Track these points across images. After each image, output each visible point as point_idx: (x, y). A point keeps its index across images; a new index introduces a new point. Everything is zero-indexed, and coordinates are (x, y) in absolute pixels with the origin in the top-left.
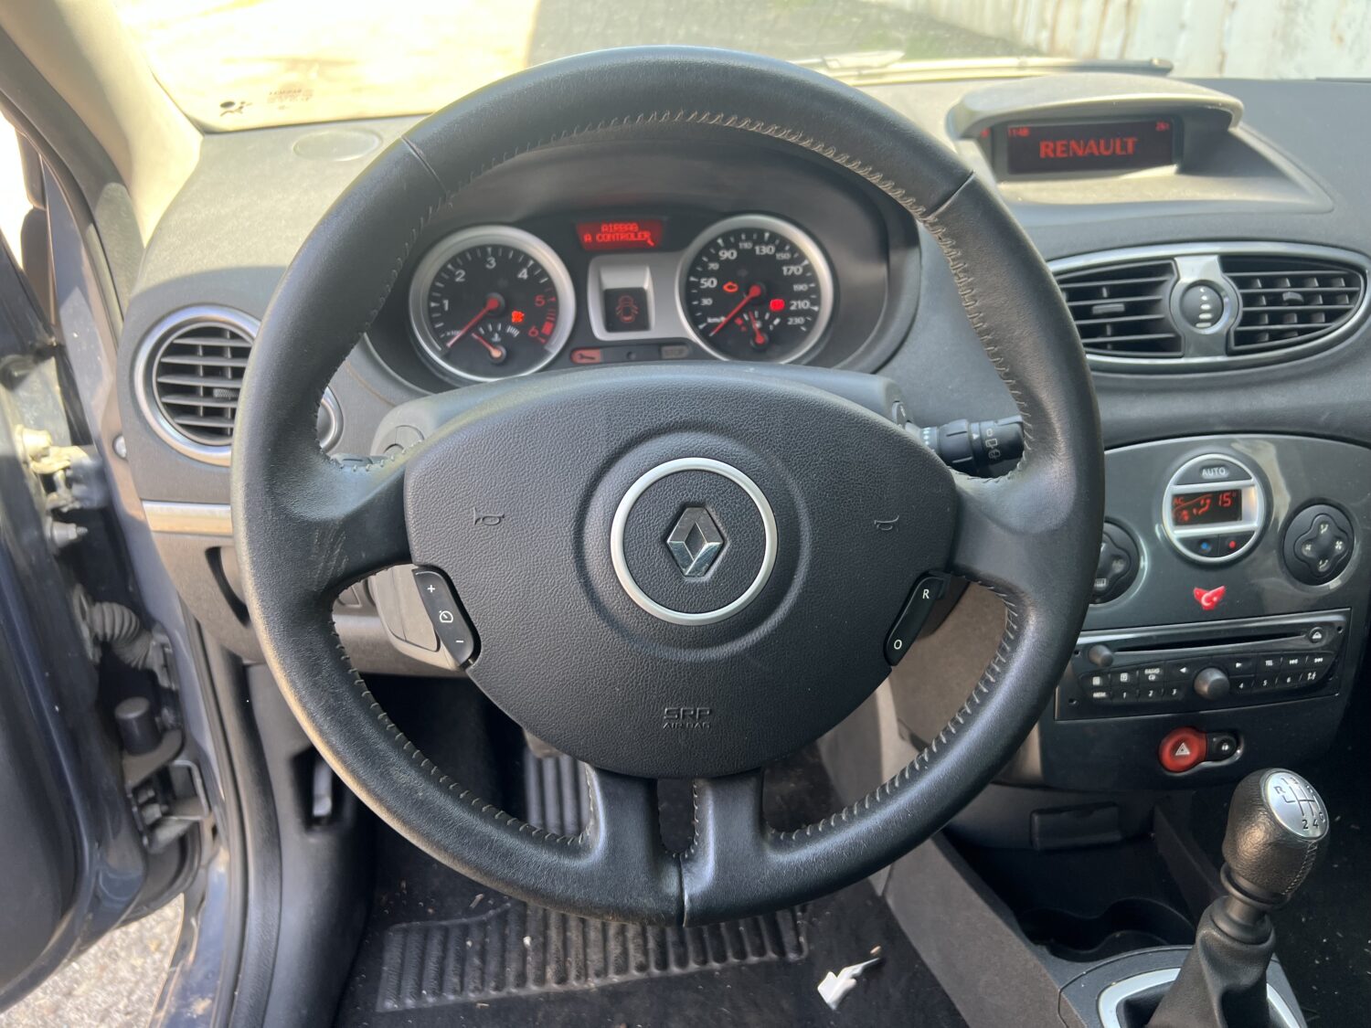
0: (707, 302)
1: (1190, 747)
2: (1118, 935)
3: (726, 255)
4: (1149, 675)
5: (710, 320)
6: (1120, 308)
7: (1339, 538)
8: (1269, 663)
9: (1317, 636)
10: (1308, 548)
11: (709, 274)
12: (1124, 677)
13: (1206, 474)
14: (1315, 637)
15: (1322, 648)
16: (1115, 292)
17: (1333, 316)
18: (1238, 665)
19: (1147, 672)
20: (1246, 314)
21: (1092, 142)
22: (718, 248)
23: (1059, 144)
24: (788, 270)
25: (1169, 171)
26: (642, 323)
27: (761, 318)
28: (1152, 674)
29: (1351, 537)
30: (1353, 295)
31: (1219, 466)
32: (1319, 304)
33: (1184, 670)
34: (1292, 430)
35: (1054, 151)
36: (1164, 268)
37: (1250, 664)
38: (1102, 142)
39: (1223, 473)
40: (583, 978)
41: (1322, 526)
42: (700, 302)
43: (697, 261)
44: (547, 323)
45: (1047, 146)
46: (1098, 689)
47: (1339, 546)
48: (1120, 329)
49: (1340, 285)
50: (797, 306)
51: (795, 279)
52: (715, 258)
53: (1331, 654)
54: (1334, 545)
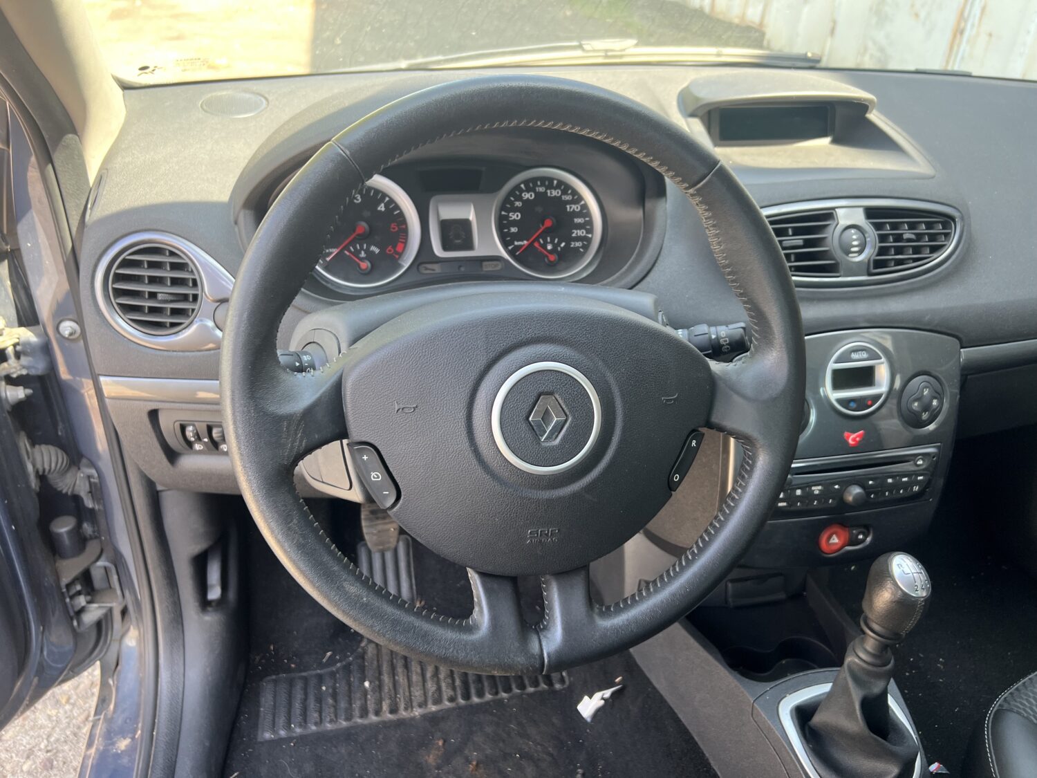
0: (514, 230)
1: (839, 537)
2: (784, 662)
3: (526, 196)
4: (815, 490)
5: (516, 243)
6: (800, 242)
7: (935, 398)
8: (890, 481)
9: (920, 462)
10: (916, 404)
11: (515, 210)
12: (799, 492)
13: (854, 356)
14: (918, 463)
15: (924, 470)
16: (797, 232)
17: (934, 249)
18: (871, 482)
19: (813, 488)
20: (881, 248)
22: (521, 191)
24: (571, 208)
25: (825, 141)
26: (469, 245)
27: (552, 242)
28: (817, 490)
29: (942, 396)
30: (947, 235)
31: (862, 350)
32: (925, 242)
33: (837, 487)
34: (907, 326)
36: (828, 215)
37: (878, 481)
39: (865, 355)
40: (410, 709)
41: (925, 390)
42: (509, 230)
43: (506, 200)
44: (399, 244)
46: (782, 500)
47: (935, 403)
48: (800, 257)
49: (939, 228)
50: (577, 234)
51: (576, 214)
52: (519, 198)
53: (928, 474)
54: (932, 402)
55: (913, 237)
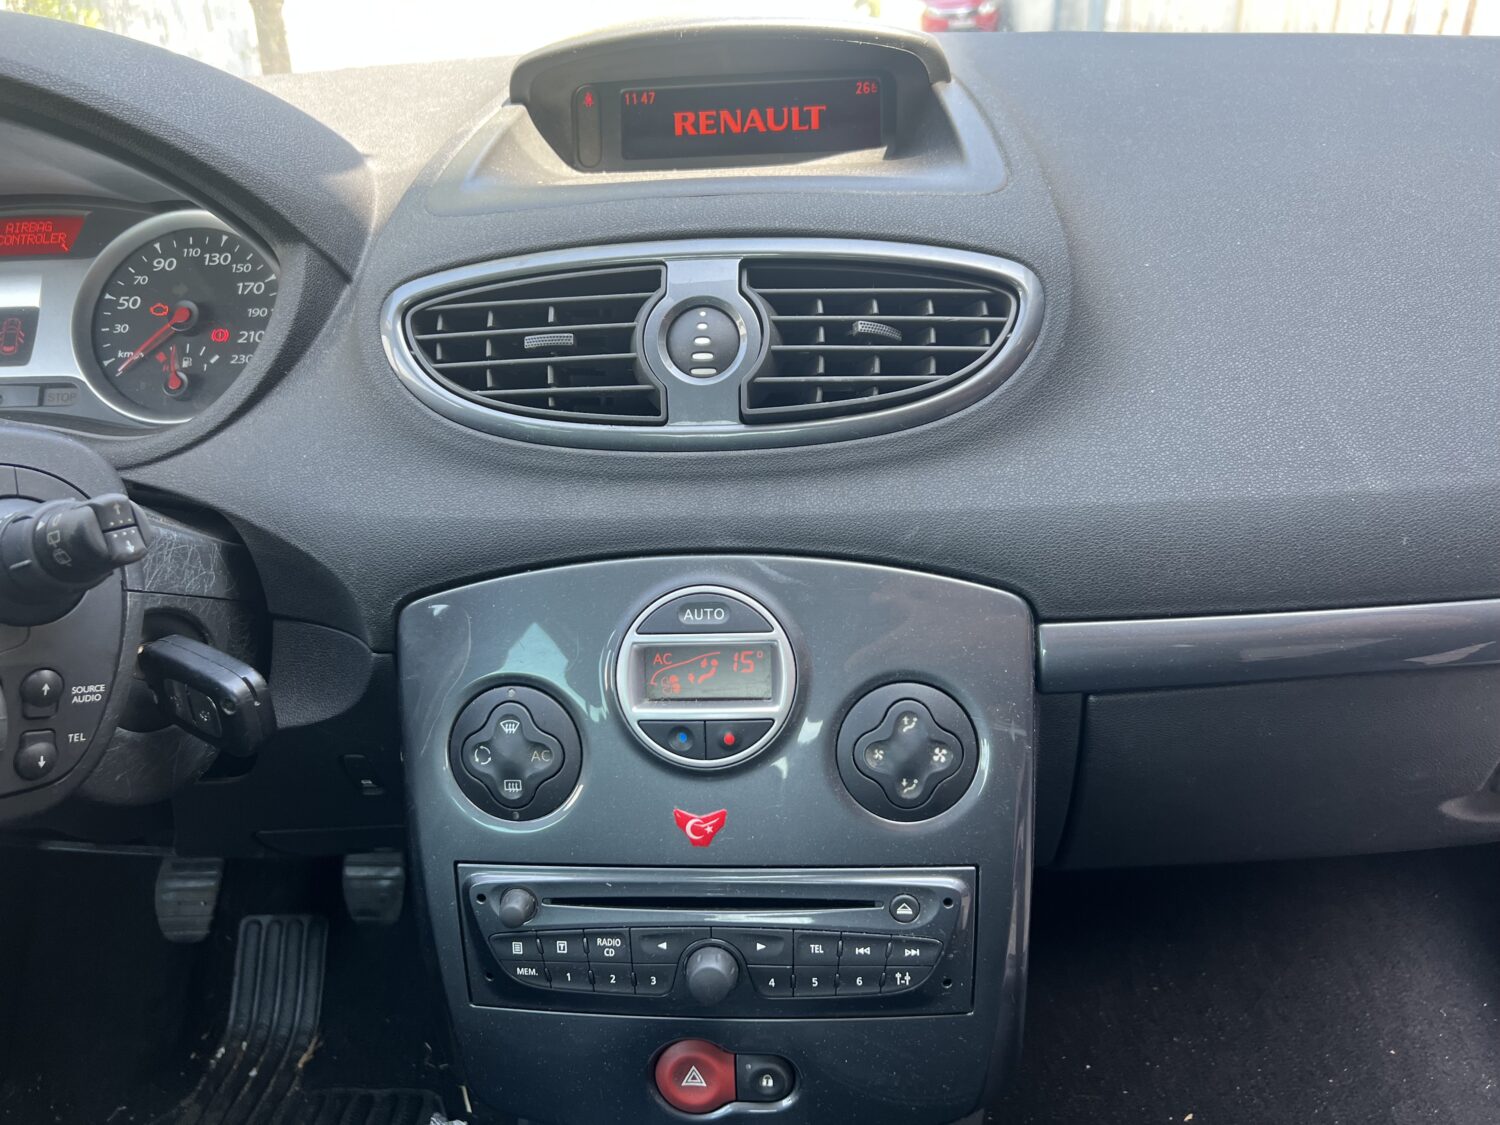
0: (121, 328)
1: (705, 1072)
3: (160, 264)
4: (605, 947)
5: (120, 354)
7: (942, 744)
8: (816, 949)
9: (904, 911)
10: (879, 755)
11: (131, 290)
12: (562, 947)
13: (688, 617)
14: (900, 911)
15: (918, 931)
17: (947, 364)
18: (760, 947)
19: (600, 942)
20: (775, 355)
21: (754, 112)
22: (155, 255)
23: (702, 115)
24: (245, 287)
25: (879, 153)
26: (23, 355)
27: (193, 354)
28: (609, 947)
29: (968, 740)
30: (995, 330)
31: (714, 605)
32: (931, 345)
33: (664, 946)
34: (853, 551)
35: (696, 125)
36: (649, 278)
37: (779, 948)
38: (770, 111)
39: (723, 619)
41: (906, 719)
42: (113, 328)
43: (119, 270)
45: (684, 119)
46: (521, 961)
47: (940, 757)
48: (565, 375)
50: (248, 338)
51: (252, 300)
52: (146, 269)
53: (934, 944)
54: (930, 755)
55: (885, 330)
